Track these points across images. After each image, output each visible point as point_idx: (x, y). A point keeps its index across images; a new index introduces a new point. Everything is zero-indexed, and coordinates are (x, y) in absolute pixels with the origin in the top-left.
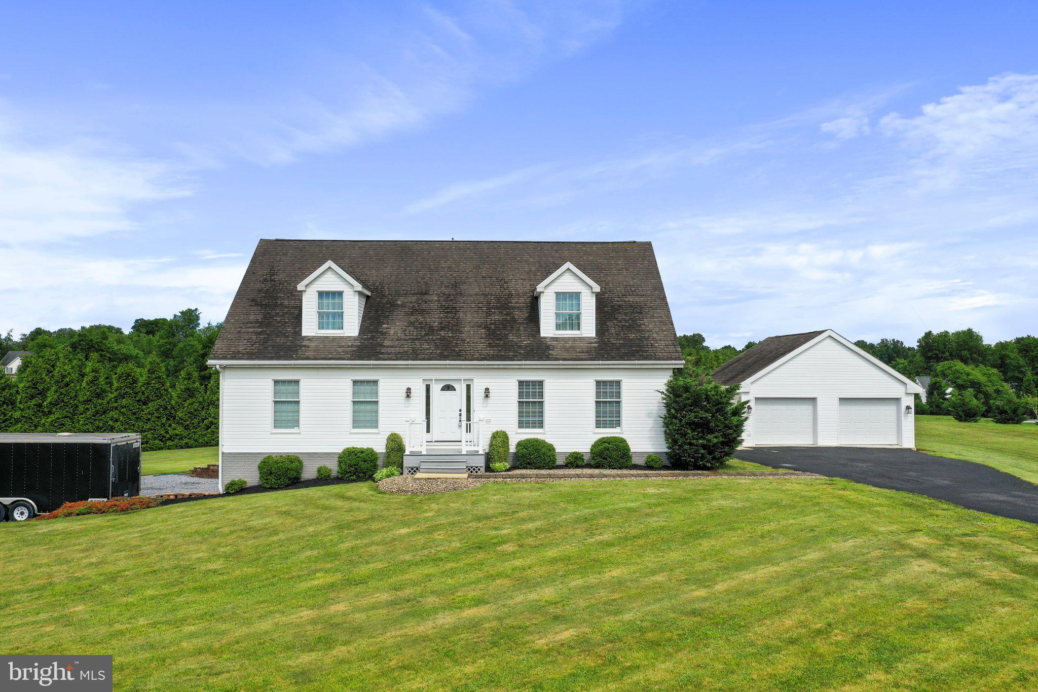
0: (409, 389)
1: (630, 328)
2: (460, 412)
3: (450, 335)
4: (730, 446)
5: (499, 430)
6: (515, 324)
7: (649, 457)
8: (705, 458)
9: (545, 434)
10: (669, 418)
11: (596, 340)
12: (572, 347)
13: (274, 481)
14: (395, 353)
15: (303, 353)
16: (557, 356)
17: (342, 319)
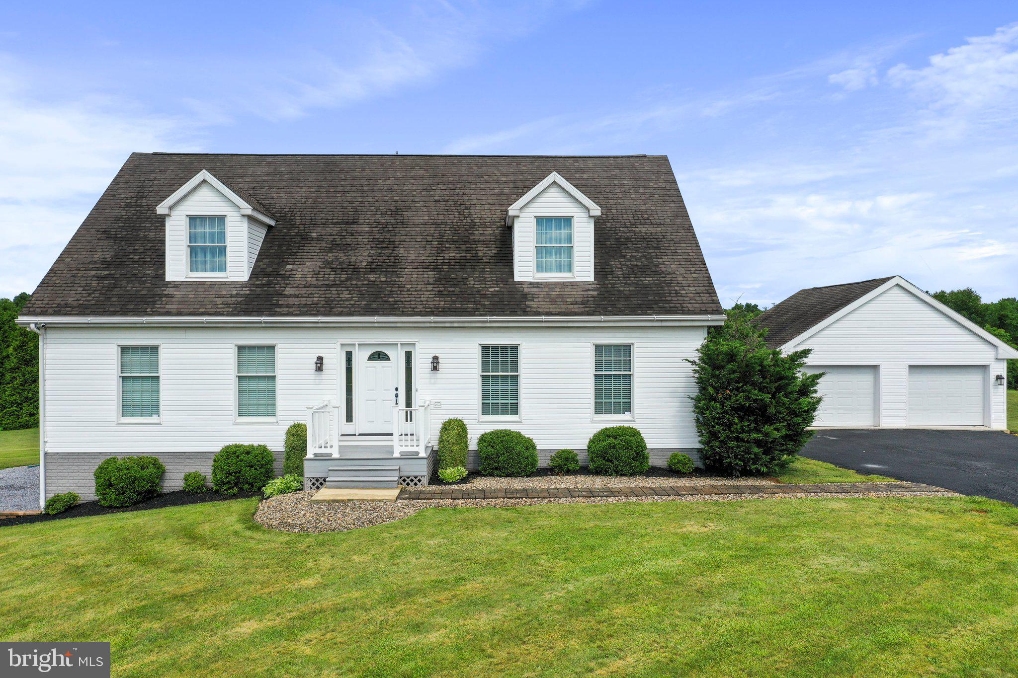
0: (320, 359)
1: (644, 269)
2: (396, 392)
3: (383, 279)
4: (795, 441)
5: (453, 417)
6: (478, 264)
7: (674, 456)
8: (760, 459)
9: (520, 422)
10: (704, 400)
11: (595, 286)
12: (561, 297)
13: (114, 496)
14: (299, 306)
15: (162, 306)
16: (538, 310)
17: (225, 258)
